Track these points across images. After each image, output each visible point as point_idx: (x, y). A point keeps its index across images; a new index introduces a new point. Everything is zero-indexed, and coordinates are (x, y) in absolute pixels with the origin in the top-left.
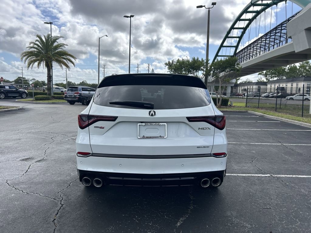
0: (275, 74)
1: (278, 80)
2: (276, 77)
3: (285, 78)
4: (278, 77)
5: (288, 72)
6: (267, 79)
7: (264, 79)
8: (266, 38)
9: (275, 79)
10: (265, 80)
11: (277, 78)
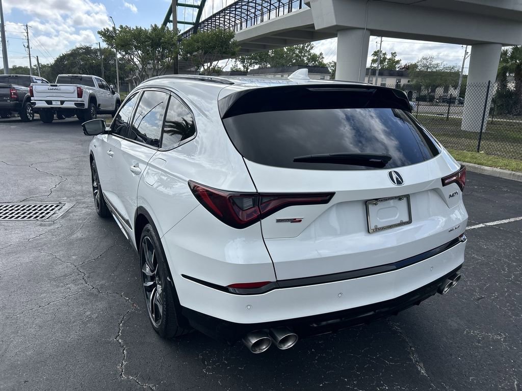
0: (255, 59)
1: (259, 68)
2: (256, 63)
3: (269, 66)
4: (261, 64)
5: (273, 57)
6: (244, 66)
7: (240, 66)
8: (236, 8)
9: (257, 67)
10: (242, 69)
11: (259, 65)
